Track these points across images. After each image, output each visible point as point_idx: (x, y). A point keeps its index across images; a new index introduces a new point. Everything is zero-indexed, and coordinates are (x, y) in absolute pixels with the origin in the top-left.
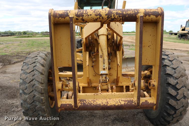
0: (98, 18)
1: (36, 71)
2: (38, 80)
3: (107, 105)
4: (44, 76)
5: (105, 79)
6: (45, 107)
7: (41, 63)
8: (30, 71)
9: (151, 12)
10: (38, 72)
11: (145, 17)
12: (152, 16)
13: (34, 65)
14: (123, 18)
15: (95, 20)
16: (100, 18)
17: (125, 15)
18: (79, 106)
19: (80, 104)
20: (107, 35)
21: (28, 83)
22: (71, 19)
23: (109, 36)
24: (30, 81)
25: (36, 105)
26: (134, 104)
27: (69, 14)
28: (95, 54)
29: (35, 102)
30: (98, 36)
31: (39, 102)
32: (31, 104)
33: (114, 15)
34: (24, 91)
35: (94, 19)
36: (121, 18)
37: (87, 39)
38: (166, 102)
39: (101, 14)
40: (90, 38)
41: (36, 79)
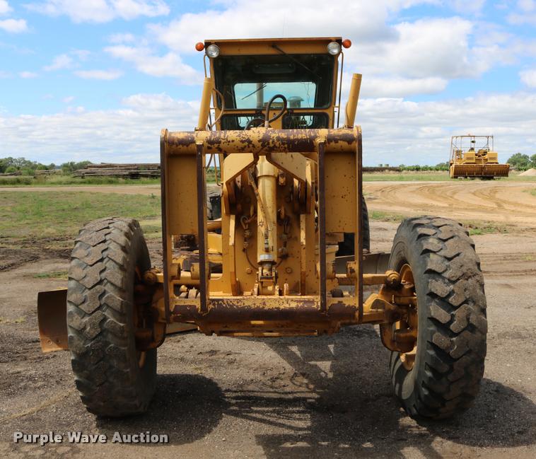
0: (245, 146)
1: (108, 261)
2: (113, 281)
3: (264, 307)
4: (127, 275)
5: (268, 273)
6: (126, 348)
7: (120, 243)
8: (94, 261)
9: (338, 136)
10: (113, 263)
11: (329, 143)
12: (341, 143)
13: (103, 246)
14: (289, 146)
15: (242, 150)
16: (249, 147)
17: (294, 141)
18: (209, 309)
19: (211, 306)
20: (276, 176)
21: (90, 289)
22: (199, 147)
23: (280, 178)
24: (95, 283)
25: (106, 341)
26: (315, 306)
27: (196, 139)
28: (249, 221)
29: (105, 334)
30: (256, 180)
31: (115, 335)
32: (94, 339)
33: (273, 141)
34: (80, 307)
35: (239, 148)
36: (286, 146)
37: (229, 184)
38: (428, 341)
39: (251, 139)
40: (239, 184)
41: (108, 278)
